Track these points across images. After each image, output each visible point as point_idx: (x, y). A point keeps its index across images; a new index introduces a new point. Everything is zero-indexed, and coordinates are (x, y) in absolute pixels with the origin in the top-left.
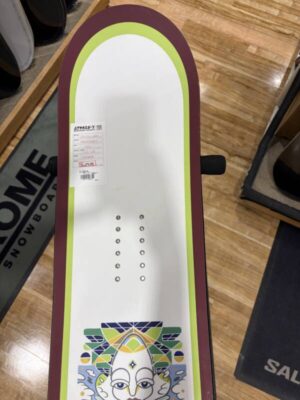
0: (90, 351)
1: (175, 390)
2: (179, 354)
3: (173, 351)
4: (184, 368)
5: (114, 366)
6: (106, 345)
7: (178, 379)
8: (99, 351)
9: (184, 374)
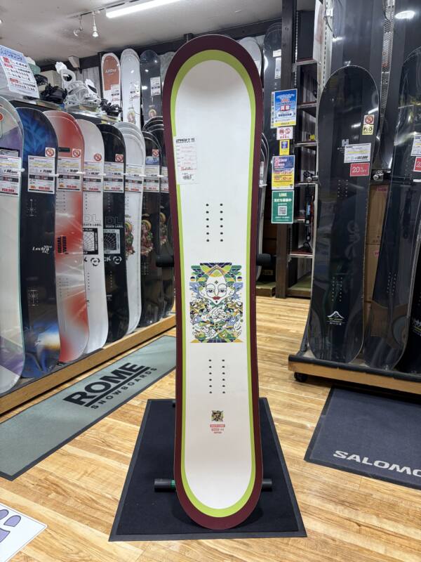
0: (195, 276)
1: (237, 293)
2: (240, 278)
3: (237, 276)
4: (242, 284)
5: (207, 283)
6: (203, 273)
7: (238, 289)
8: (200, 276)
9: (242, 286)
